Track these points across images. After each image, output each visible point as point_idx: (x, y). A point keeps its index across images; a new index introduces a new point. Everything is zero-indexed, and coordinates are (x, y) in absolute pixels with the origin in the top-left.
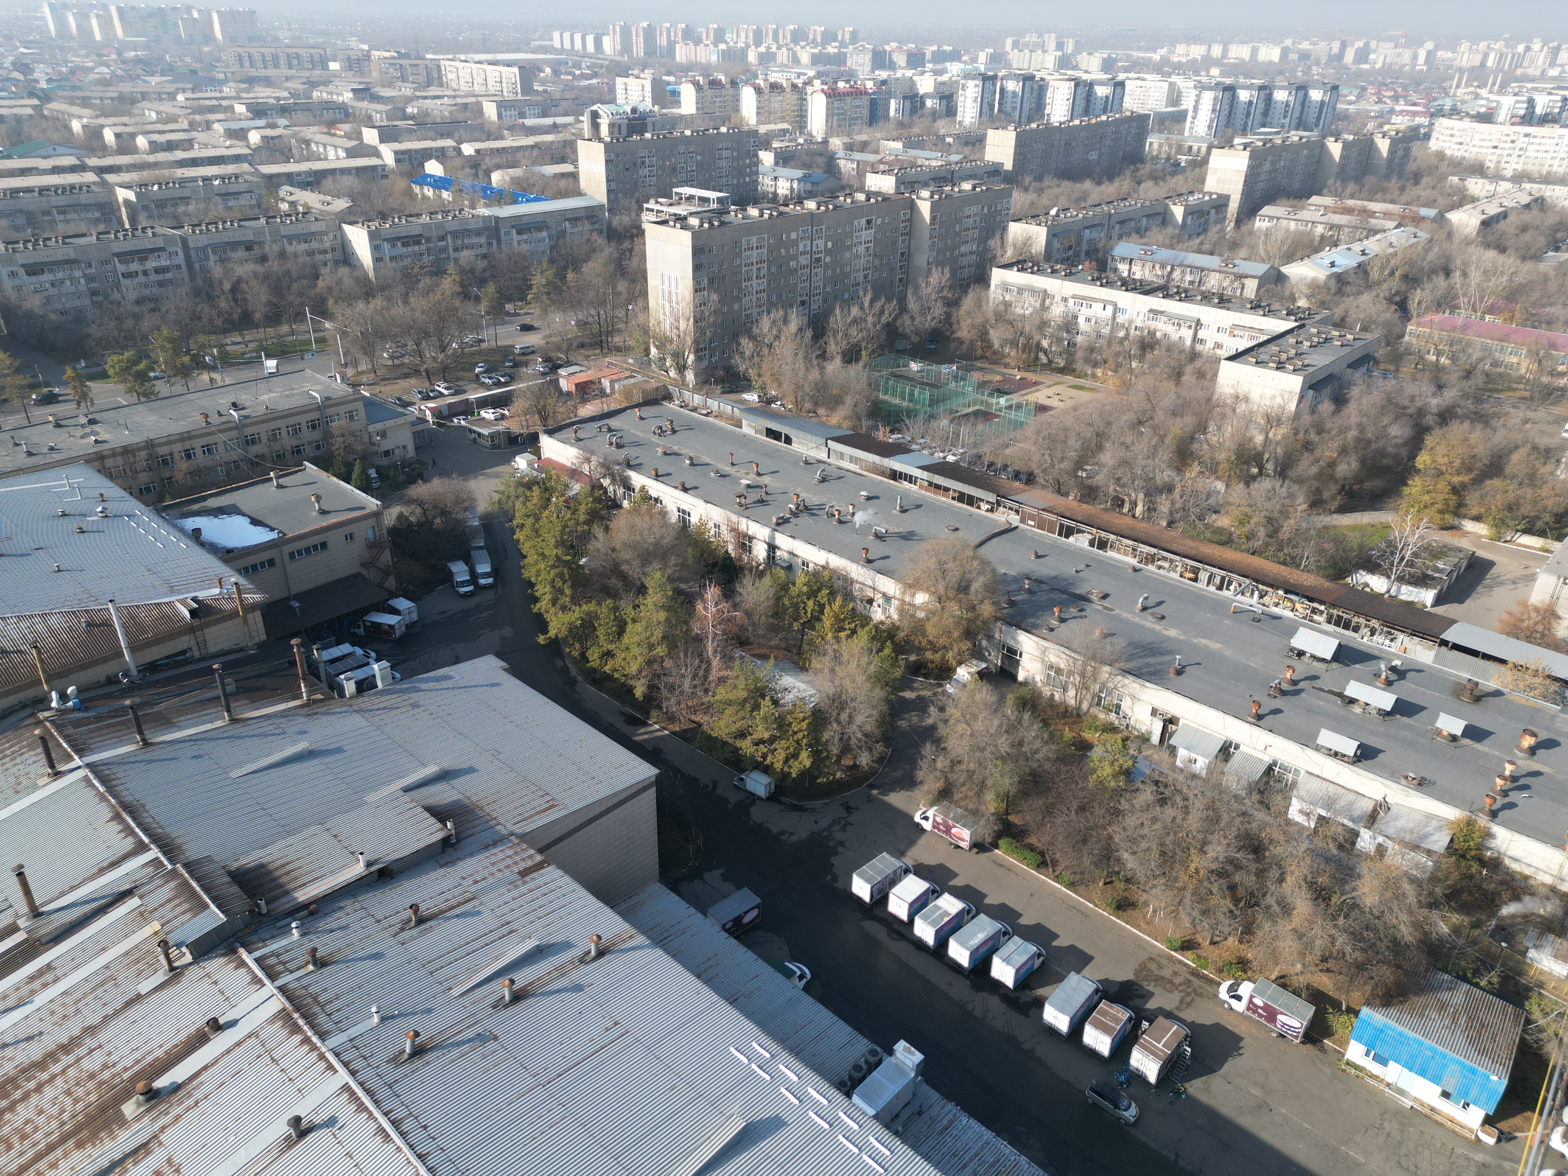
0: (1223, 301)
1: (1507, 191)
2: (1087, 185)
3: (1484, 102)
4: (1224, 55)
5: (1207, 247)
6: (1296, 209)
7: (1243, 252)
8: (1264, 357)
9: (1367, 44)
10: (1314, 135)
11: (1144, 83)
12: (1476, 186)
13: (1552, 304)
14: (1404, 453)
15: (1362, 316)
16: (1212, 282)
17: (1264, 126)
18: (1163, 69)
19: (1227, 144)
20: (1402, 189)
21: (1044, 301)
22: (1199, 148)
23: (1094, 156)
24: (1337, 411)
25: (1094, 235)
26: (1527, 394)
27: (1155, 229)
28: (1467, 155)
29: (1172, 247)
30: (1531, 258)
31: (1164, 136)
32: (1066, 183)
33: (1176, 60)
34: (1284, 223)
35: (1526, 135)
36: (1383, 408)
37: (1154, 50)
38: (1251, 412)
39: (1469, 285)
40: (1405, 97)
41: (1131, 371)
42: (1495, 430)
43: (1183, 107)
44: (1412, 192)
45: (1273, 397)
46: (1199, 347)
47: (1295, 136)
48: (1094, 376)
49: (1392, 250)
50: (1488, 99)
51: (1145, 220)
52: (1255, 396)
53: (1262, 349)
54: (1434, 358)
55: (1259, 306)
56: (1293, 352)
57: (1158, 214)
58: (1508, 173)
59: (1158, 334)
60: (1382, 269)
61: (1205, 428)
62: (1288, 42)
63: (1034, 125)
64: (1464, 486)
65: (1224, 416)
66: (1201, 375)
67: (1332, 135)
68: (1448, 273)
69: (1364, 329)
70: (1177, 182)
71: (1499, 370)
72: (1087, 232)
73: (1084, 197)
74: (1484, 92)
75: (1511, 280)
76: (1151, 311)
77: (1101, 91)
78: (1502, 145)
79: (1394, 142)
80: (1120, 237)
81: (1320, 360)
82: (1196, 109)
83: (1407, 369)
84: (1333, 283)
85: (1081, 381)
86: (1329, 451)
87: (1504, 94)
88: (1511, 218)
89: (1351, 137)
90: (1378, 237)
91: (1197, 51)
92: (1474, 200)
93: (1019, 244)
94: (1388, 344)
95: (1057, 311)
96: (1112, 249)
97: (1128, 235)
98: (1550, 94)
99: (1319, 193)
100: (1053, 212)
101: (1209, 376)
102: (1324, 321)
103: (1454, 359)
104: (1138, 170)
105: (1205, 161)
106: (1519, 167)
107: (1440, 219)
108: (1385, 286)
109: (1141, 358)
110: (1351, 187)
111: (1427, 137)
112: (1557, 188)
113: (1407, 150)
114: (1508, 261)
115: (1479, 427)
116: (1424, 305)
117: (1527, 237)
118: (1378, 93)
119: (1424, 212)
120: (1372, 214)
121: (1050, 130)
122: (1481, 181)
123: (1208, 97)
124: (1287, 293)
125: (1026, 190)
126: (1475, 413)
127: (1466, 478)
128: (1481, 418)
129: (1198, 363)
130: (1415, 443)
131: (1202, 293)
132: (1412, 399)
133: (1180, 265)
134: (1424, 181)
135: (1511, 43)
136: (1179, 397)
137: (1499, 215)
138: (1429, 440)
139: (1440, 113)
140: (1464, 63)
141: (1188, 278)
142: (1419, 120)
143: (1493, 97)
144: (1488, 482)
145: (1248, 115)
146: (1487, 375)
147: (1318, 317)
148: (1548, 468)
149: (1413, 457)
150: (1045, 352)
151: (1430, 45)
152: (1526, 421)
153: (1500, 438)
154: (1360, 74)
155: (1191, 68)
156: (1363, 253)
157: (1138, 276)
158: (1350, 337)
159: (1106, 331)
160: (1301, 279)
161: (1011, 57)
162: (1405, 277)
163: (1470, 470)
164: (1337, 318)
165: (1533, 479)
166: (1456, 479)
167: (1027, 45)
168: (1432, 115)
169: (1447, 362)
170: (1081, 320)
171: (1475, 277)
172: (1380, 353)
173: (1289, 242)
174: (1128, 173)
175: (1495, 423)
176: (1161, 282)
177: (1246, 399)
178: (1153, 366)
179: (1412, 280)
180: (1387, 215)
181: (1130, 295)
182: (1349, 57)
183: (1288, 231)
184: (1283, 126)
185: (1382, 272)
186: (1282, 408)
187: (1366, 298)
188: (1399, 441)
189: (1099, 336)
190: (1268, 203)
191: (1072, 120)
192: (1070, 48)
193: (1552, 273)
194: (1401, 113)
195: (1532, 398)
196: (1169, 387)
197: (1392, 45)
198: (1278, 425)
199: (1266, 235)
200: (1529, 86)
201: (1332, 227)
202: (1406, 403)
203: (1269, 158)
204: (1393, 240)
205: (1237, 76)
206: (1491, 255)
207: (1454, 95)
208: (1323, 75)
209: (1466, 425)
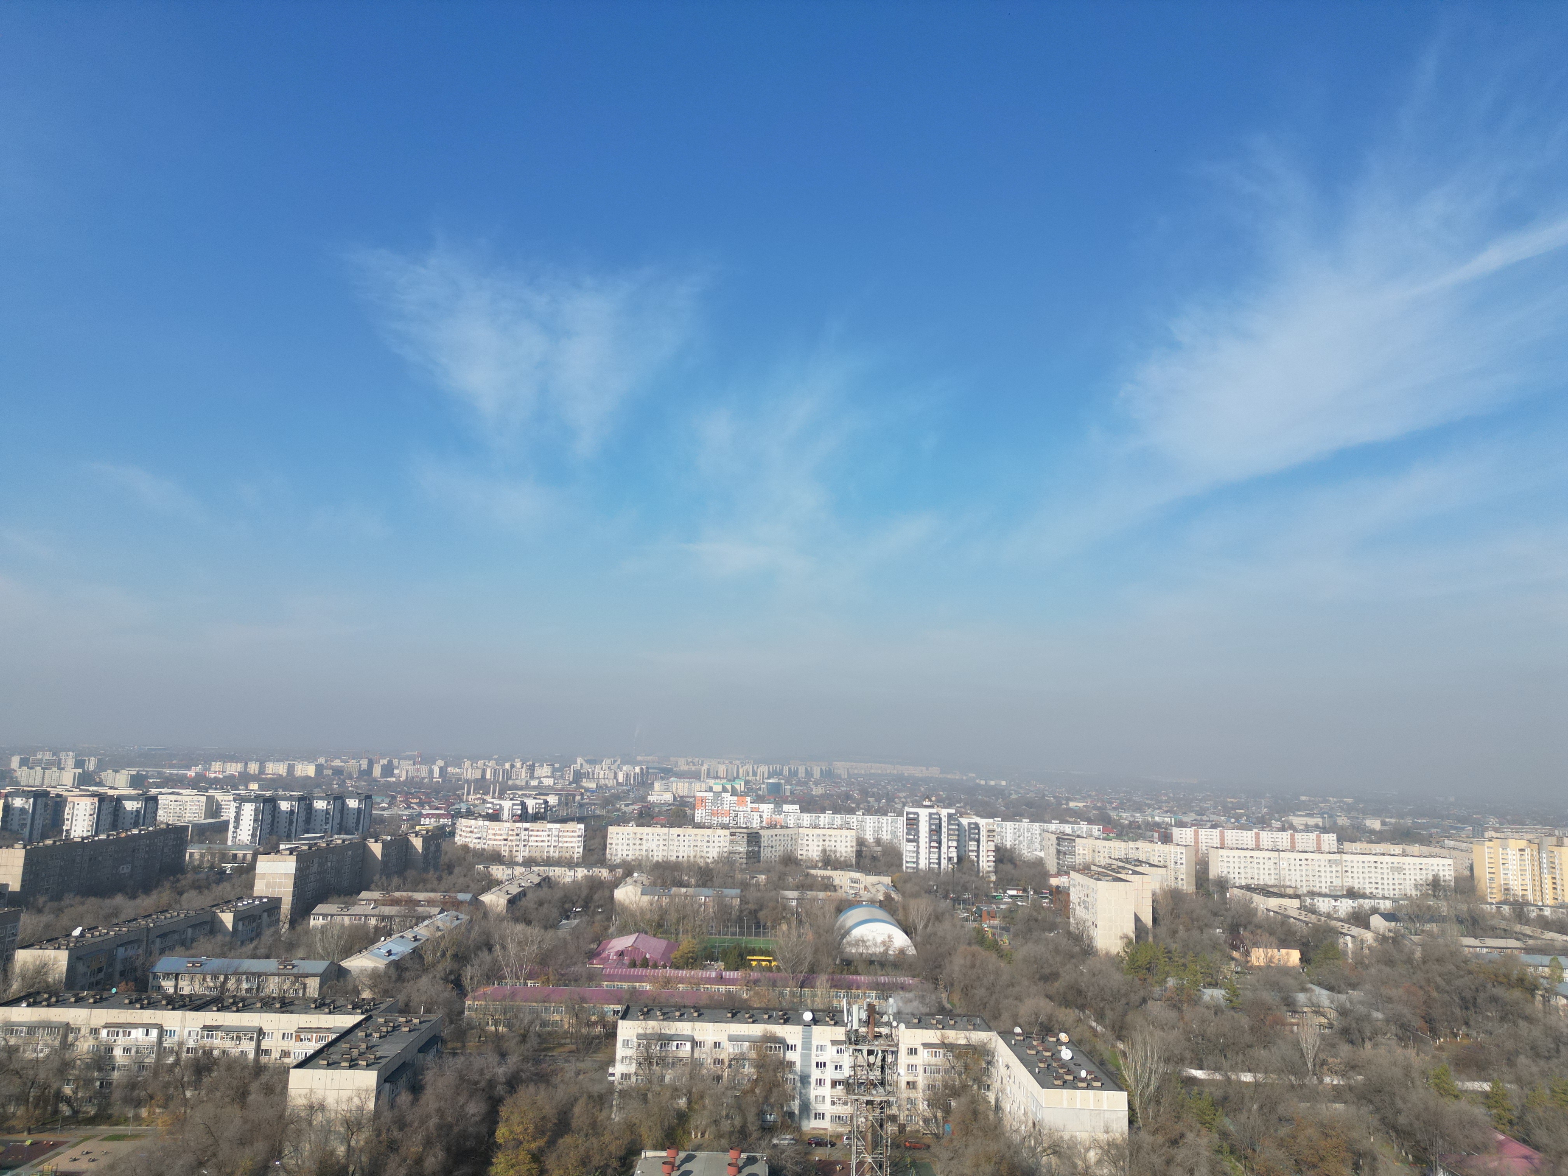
0: (285, 1005)
1: (522, 874)
2: (119, 900)
3: (489, 805)
4: (262, 770)
5: (262, 951)
6: (347, 905)
7: (301, 953)
8: (335, 1057)
9: (390, 762)
10: (355, 837)
11: (179, 798)
12: (498, 872)
13: (575, 964)
14: (484, 1130)
15: (424, 999)
16: (272, 986)
17: (308, 833)
18: (199, 784)
19: (272, 850)
20: (440, 879)
21: (65, 1036)
22: (245, 855)
23: (125, 869)
24: (415, 1101)
25: (130, 953)
26: (574, 1047)
27: (202, 939)
28: (486, 846)
29: (223, 955)
30: (551, 927)
31: (205, 846)
32: (92, 901)
33: (213, 776)
34: (339, 919)
35: (526, 829)
36: (457, 1087)
37: (188, 768)
38: (329, 1122)
39: (509, 956)
40: (429, 803)
41: (185, 1101)
42: (555, 1087)
43: (223, 819)
44: (449, 880)
45: (350, 1099)
46: (264, 1059)
47: (338, 840)
48: (137, 1119)
49: (440, 933)
50: (492, 803)
51: (190, 931)
52: (330, 1102)
53: (332, 1049)
54: (493, 1028)
55: (324, 1004)
56: (364, 1046)
57: (205, 923)
58: (520, 859)
59: (216, 1053)
60: (434, 952)
61: (280, 1152)
62: (321, 760)
63: (49, 842)
64: (541, 1150)
65: (299, 1132)
66: (269, 1090)
67: (372, 838)
68: (490, 948)
69: (428, 1011)
70: (225, 889)
71: (549, 1029)
72: (121, 950)
73: (116, 913)
74: (488, 798)
75: (540, 947)
76: (205, 1028)
77: (130, 806)
78: (510, 838)
79: (426, 840)
80: (162, 952)
81: (391, 1049)
82: (237, 819)
83: (472, 1044)
84: (392, 971)
85: (120, 1129)
86: (413, 1146)
87: (503, 799)
88: (530, 895)
89: (389, 838)
90: (426, 922)
91: (234, 769)
92: (498, 883)
93: (29, 974)
94: (451, 1022)
95: (84, 1046)
96: (153, 965)
97: (172, 948)
98: (535, 798)
99: (368, 889)
100: (77, 932)
101: (278, 1090)
102: (389, 1010)
103: (509, 1026)
104: (178, 880)
105: (252, 867)
106: (526, 854)
107: (476, 902)
108: (440, 967)
109: (196, 1084)
110: (396, 881)
111: (452, 834)
112: (557, 869)
113: (438, 846)
114: (534, 932)
115: (543, 1086)
116: (476, 980)
117: (545, 909)
118: (406, 801)
119: (461, 897)
120: (417, 903)
121: (70, 844)
122: (501, 867)
123: (248, 810)
124: (350, 987)
125: (40, 911)
126: (537, 1074)
127: (541, 1142)
128: (543, 1079)
129: (264, 1078)
130: (492, 1118)
131: (262, 1000)
132: (481, 1072)
133: (235, 973)
134: (457, 870)
135: (500, 761)
136: (246, 1121)
137: (520, 893)
138: (504, 1111)
139: (458, 815)
140: (469, 776)
141: (245, 986)
142: (443, 821)
143: (496, 802)
144: (560, 1141)
145: (291, 822)
146: (539, 1036)
147: (383, 1007)
148: (604, 1114)
149: (492, 1133)
150: (68, 1101)
151: (441, 763)
152: (578, 1073)
153: (561, 1094)
154: (389, 785)
155: (228, 783)
156: (416, 939)
157: (186, 991)
158: (416, 1021)
159: (151, 1060)
160: (363, 971)
161: (18, 773)
162: (455, 956)
163: (543, 1133)
164: (401, 1004)
165: (595, 1129)
166: (533, 1146)
167: (39, 763)
168: (453, 817)
169: (505, 1030)
170: (118, 1052)
171: (512, 949)
172: (446, 1032)
173: (345, 937)
174: (167, 885)
175: (556, 1080)
176: (215, 993)
177: (322, 1107)
178: (210, 1091)
179: (462, 958)
180: (431, 903)
181: (178, 1014)
182: (377, 772)
183: (343, 926)
184: (325, 832)
185: (435, 954)
186: (360, 1109)
187: (424, 981)
188: (477, 1119)
189: (142, 1067)
190: (321, 902)
191: (97, 834)
192: (91, 765)
193: (569, 938)
194: (428, 815)
195: (578, 1050)
196: (234, 1112)
197: (411, 762)
198: (359, 1129)
199: (322, 933)
200: (520, 793)
201: (384, 918)
202: (476, 1077)
203: (316, 860)
204: (440, 924)
205: (276, 790)
206: (520, 927)
207: (467, 801)
208: (357, 787)
209: (532, 1088)
